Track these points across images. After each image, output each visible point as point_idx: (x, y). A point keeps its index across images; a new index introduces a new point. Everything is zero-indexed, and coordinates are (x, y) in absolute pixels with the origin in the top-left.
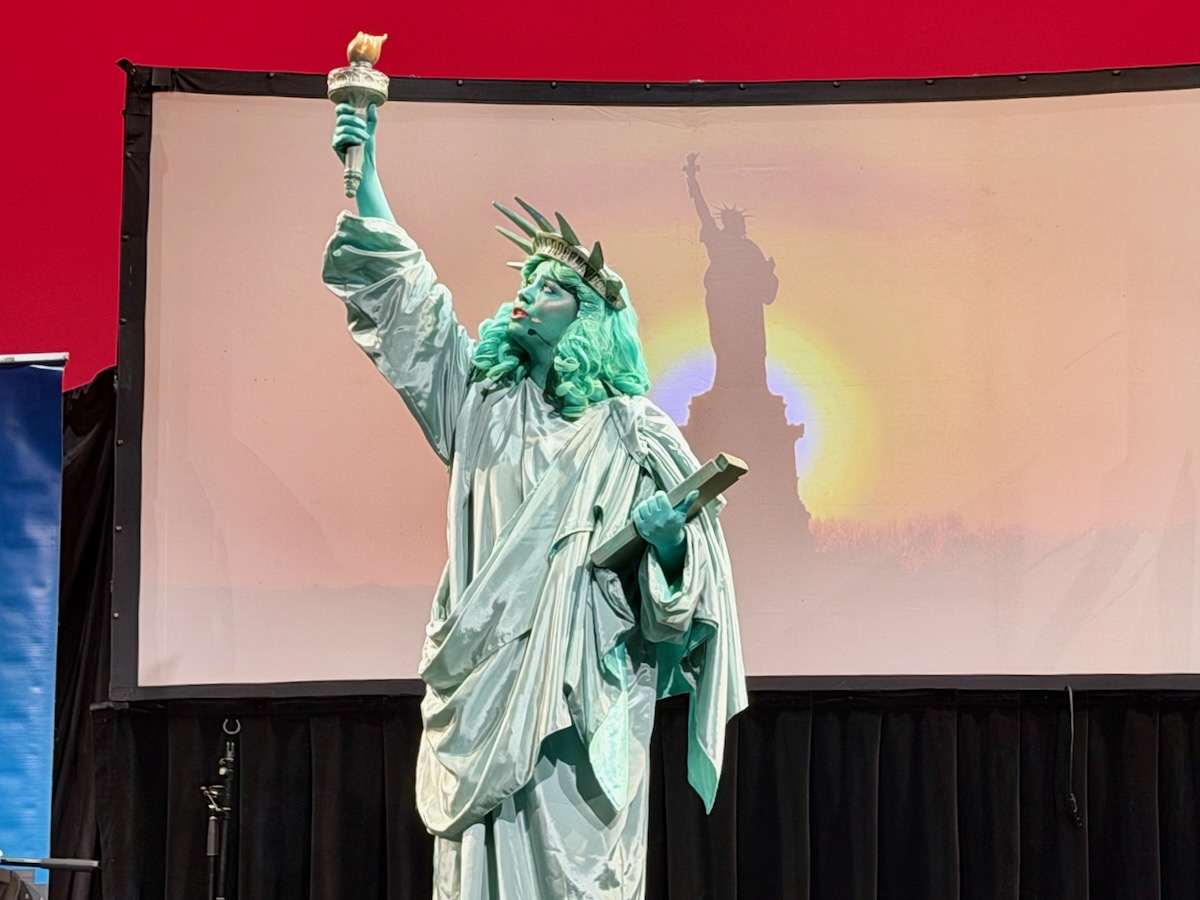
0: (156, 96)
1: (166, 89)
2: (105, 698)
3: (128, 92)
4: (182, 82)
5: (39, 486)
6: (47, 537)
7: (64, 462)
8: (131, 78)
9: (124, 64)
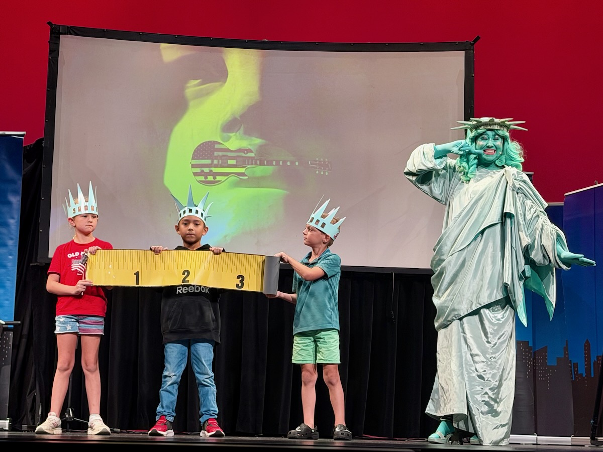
0: (61, 36)
1: (65, 34)
2: (36, 261)
3: (51, 34)
4: (71, 31)
5: (13, 182)
6: (16, 200)
7: (23, 173)
8: (52, 29)
9: (50, 23)
